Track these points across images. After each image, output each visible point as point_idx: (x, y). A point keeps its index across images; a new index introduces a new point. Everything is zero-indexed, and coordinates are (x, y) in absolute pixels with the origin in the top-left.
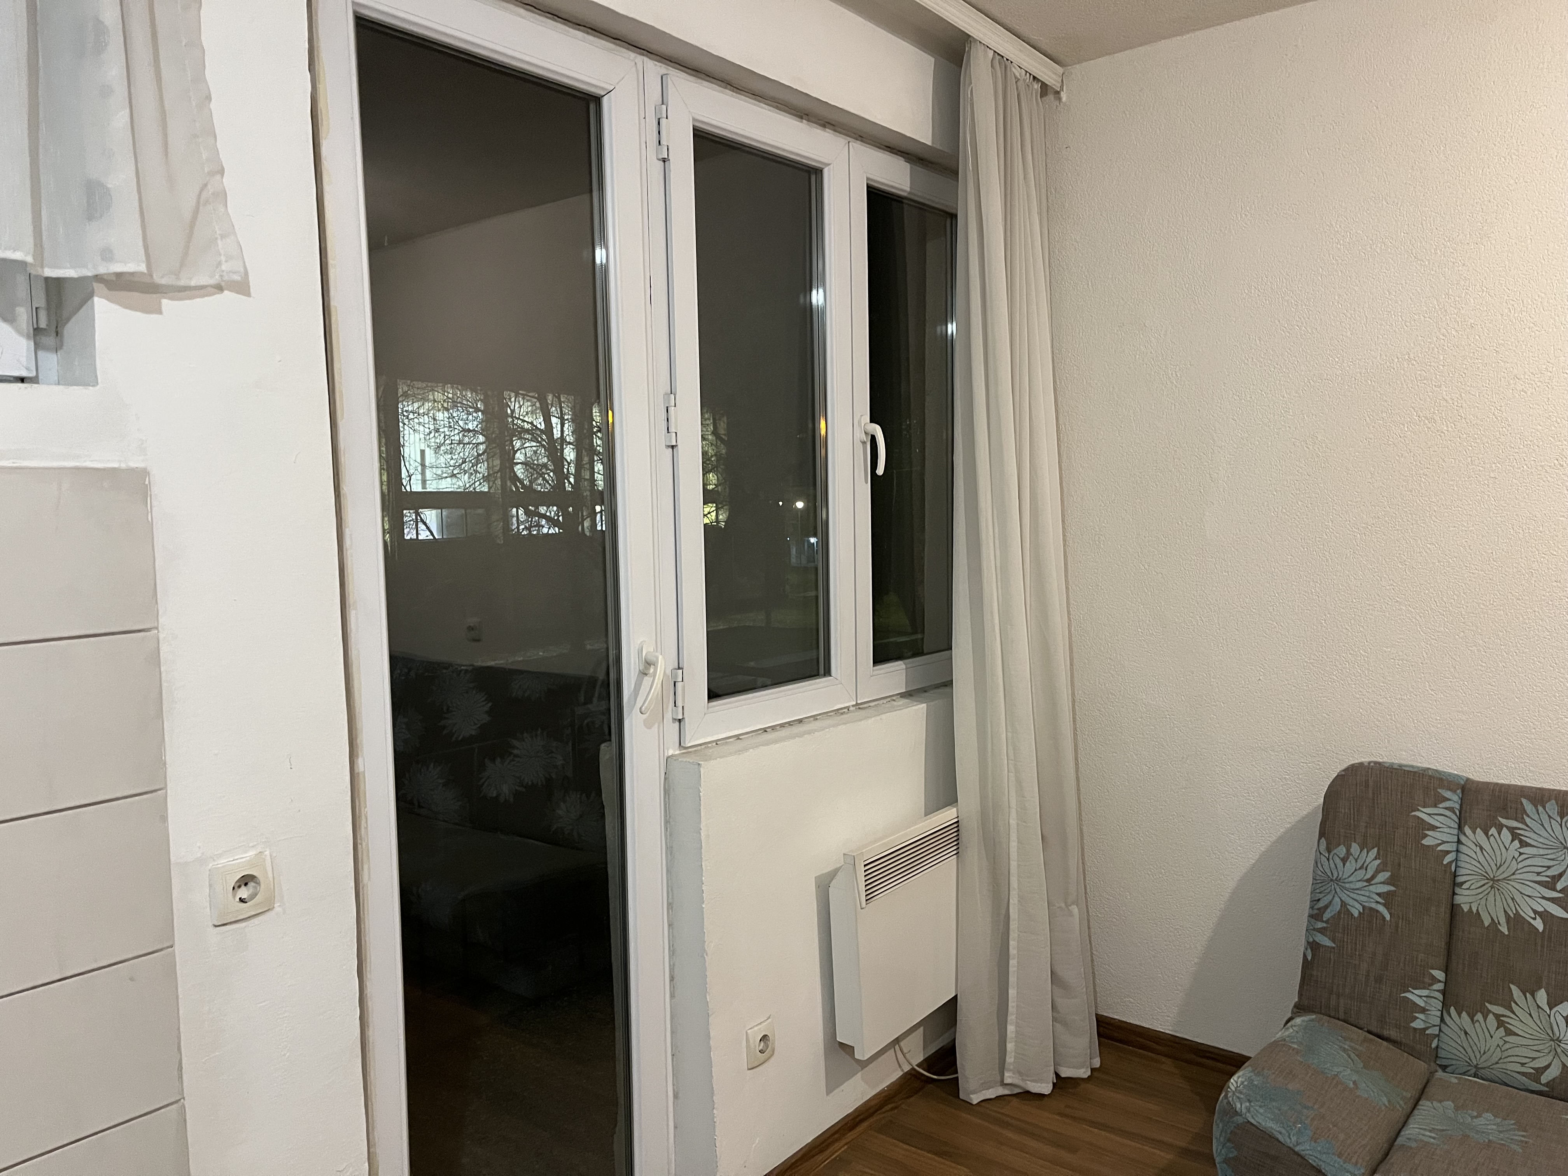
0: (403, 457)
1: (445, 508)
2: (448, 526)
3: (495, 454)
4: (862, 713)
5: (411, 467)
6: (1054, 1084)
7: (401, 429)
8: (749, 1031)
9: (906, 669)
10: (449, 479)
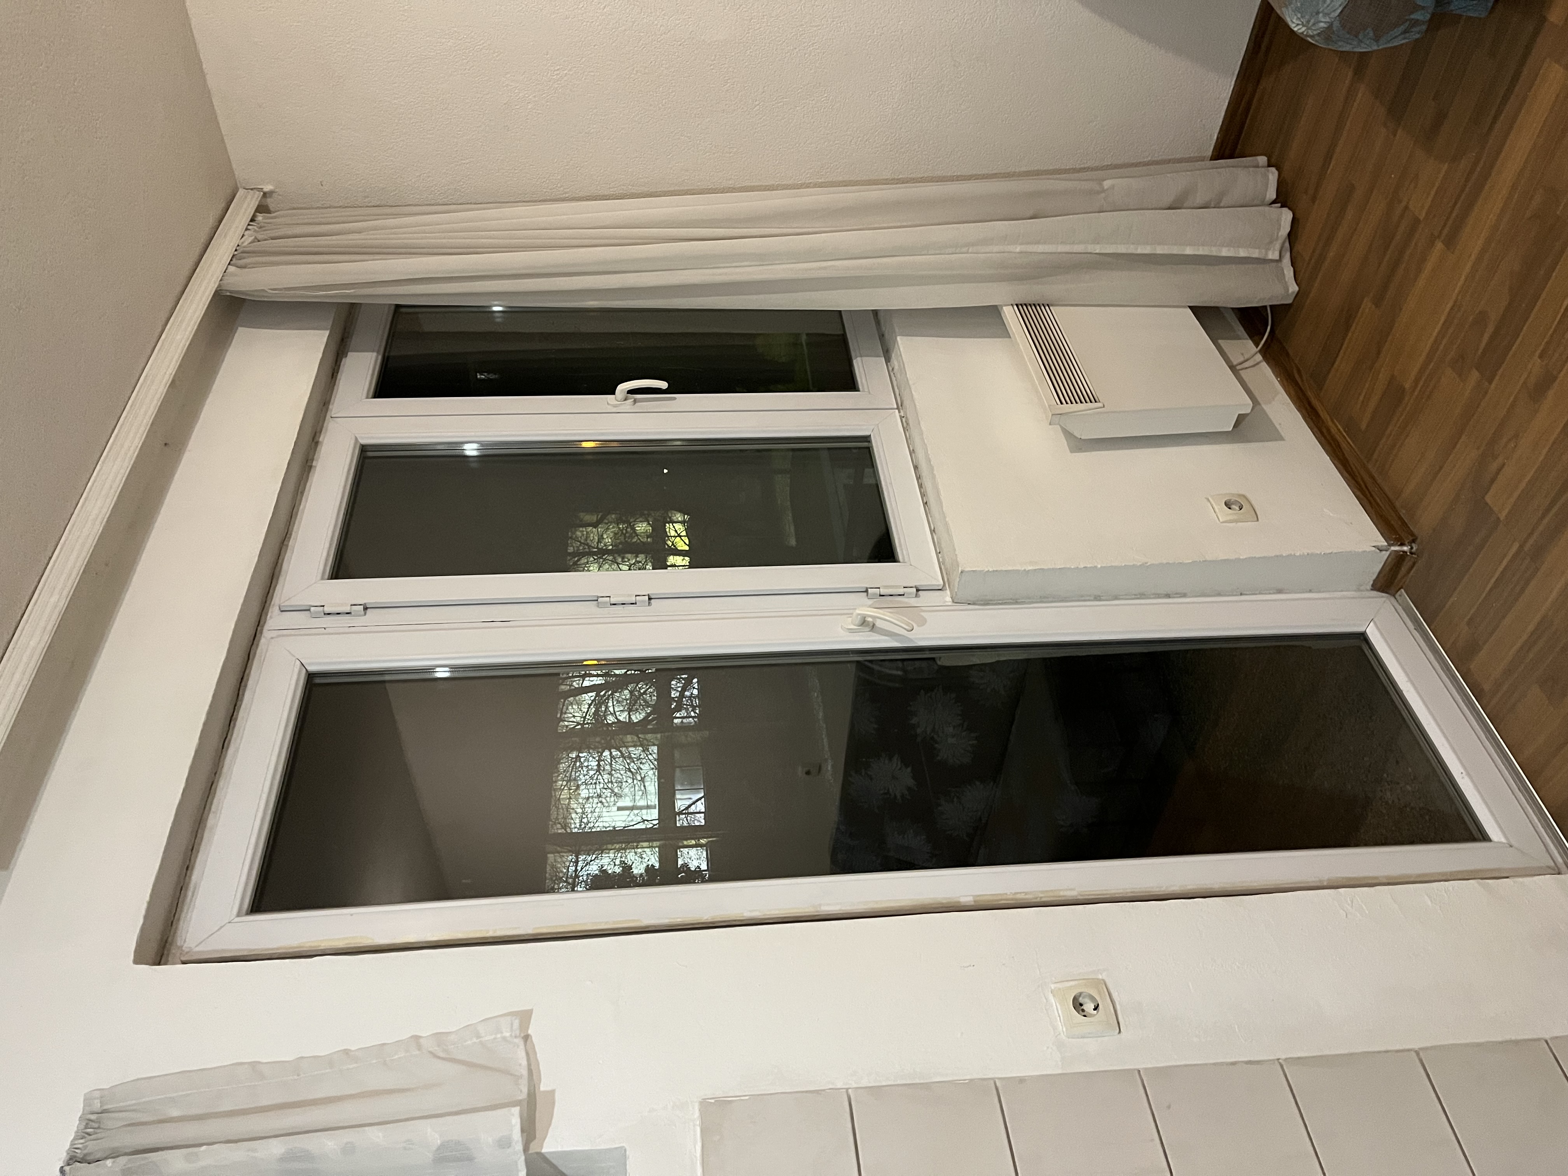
0: (625, 827)
1: (674, 787)
2: (692, 784)
3: (621, 739)
4: (907, 403)
5: (635, 819)
6: (1282, 207)
7: (598, 829)
8: (1221, 520)
9: (861, 356)
10: (646, 784)
